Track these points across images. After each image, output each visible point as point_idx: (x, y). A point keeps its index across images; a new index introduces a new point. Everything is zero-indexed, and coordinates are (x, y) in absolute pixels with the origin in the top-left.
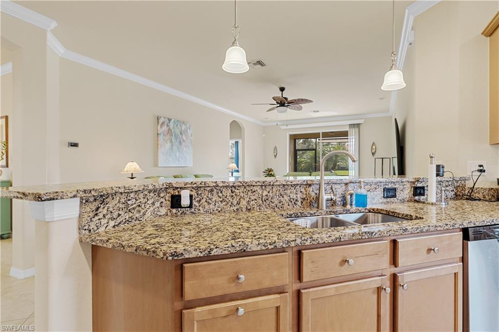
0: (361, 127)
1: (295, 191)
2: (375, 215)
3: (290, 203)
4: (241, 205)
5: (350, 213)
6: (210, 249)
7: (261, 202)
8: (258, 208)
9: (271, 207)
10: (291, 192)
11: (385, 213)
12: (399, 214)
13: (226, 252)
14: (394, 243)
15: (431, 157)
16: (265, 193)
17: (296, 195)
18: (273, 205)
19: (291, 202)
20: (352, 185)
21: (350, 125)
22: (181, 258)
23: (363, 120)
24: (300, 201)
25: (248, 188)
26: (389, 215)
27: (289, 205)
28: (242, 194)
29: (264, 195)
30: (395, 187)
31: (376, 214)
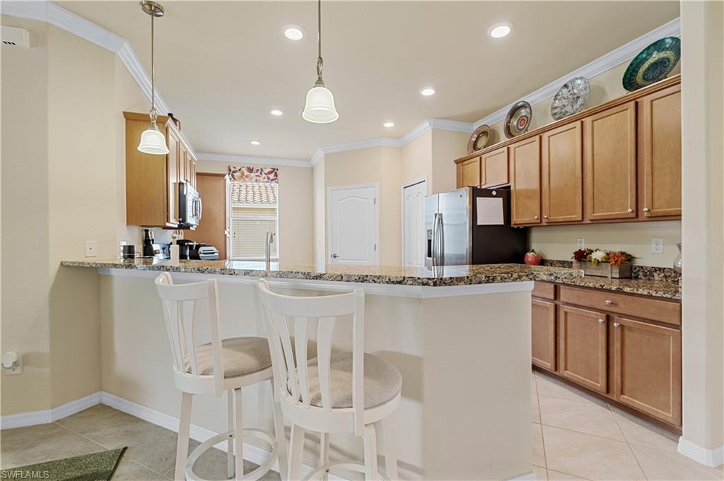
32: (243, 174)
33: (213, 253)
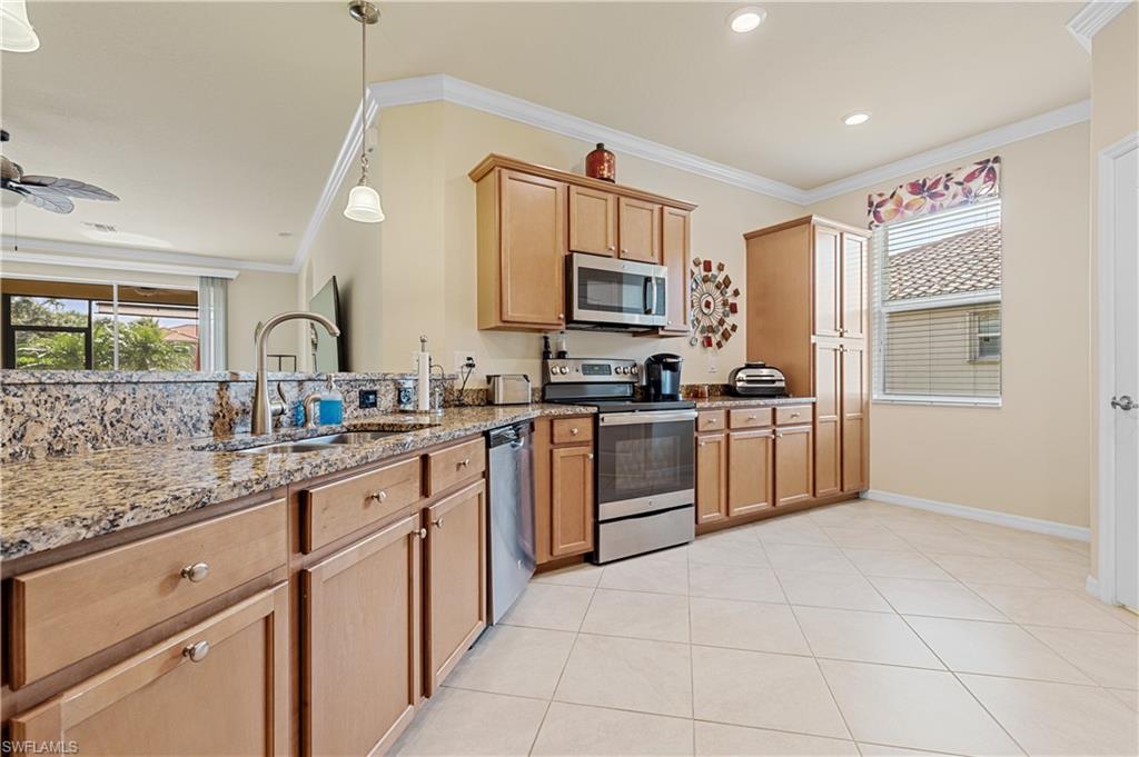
0: (231, 285)
1: (194, 398)
2: (359, 436)
3: (182, 428)
4: (29, 440)
5: (319, 436)
6: (116, 514)
7: (99, 429)
8: (90, 445)
9: (130, 439)
10: (185, 400)
11: (377, 428)
12: (401, 426)
13: (161, 515)
14: (425, 459)
15: (423, 341)
16: (111, 404)
17: (197, 408)
18: (136, 434)
19: (186, 423)
20: (311, 384)
21: (202, 277)
22: (22, 554)
23: (237, 273)
24: (207, 422)
25: (54, 391)
26: (384, 431)
27: (179, 432)
28: (33, 411)
29: (109, 408)
30: (375, 388)
31: (362, 434)
32: (899, 203)
33: (773, 382)
